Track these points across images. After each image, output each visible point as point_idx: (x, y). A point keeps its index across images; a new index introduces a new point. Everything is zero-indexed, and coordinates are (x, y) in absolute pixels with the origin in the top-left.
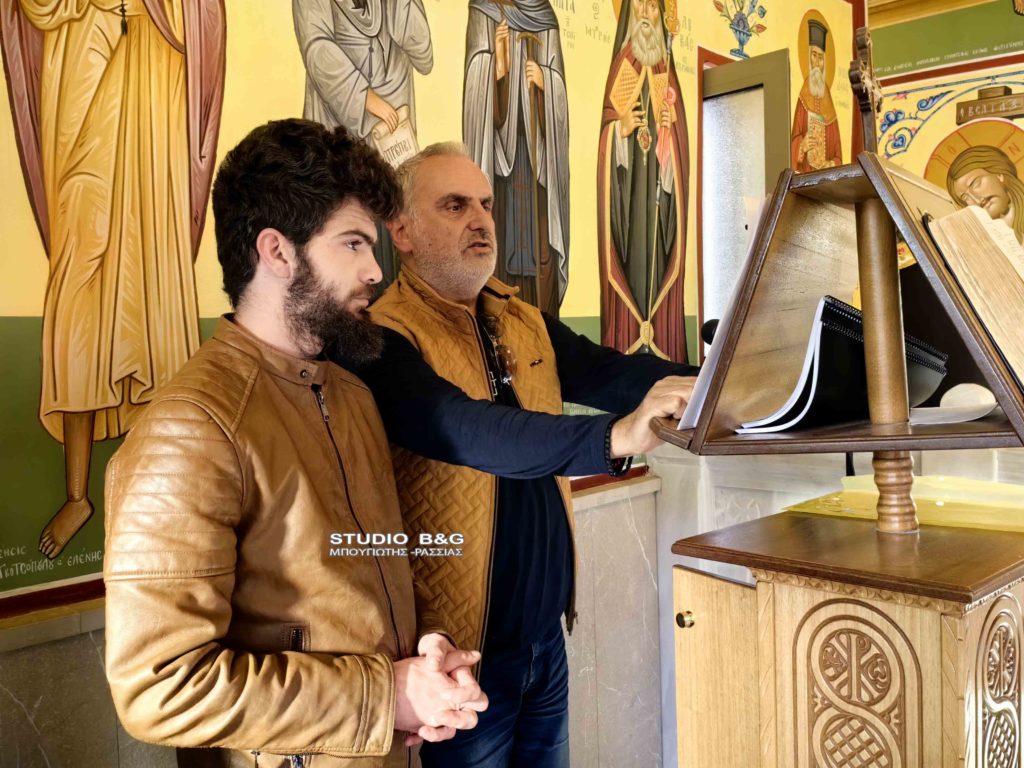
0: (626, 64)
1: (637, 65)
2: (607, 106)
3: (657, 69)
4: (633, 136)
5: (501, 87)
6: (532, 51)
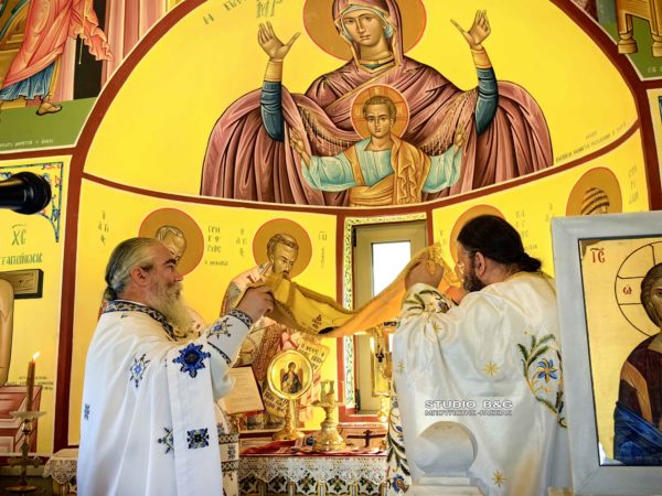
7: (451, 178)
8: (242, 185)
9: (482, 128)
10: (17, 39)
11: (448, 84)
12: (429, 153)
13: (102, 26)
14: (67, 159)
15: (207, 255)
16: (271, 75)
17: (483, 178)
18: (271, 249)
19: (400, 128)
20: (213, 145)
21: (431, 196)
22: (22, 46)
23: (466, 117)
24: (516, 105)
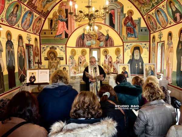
0: (19, 47)
1: (20, 47)
2: (18, 51)
3: (22, 47)
4: (20, 54)
5: (9, 52)
6: (11, 48)
7: (103, 45)
8: (80, 45)
9: (107, 40)
10: (57, 30)
11: (103, 34)
12: (100, 41)
13: (68, 29)
14: (65, 45)
15: (77, 54)
16: (83, 33)
17: (106, 46)
18: (83, 53)
19: (97, 38)
20: (77, 41)
21: (100, 47)
22: (57, 31)
23: (105, 38)
24: (111, 39)
